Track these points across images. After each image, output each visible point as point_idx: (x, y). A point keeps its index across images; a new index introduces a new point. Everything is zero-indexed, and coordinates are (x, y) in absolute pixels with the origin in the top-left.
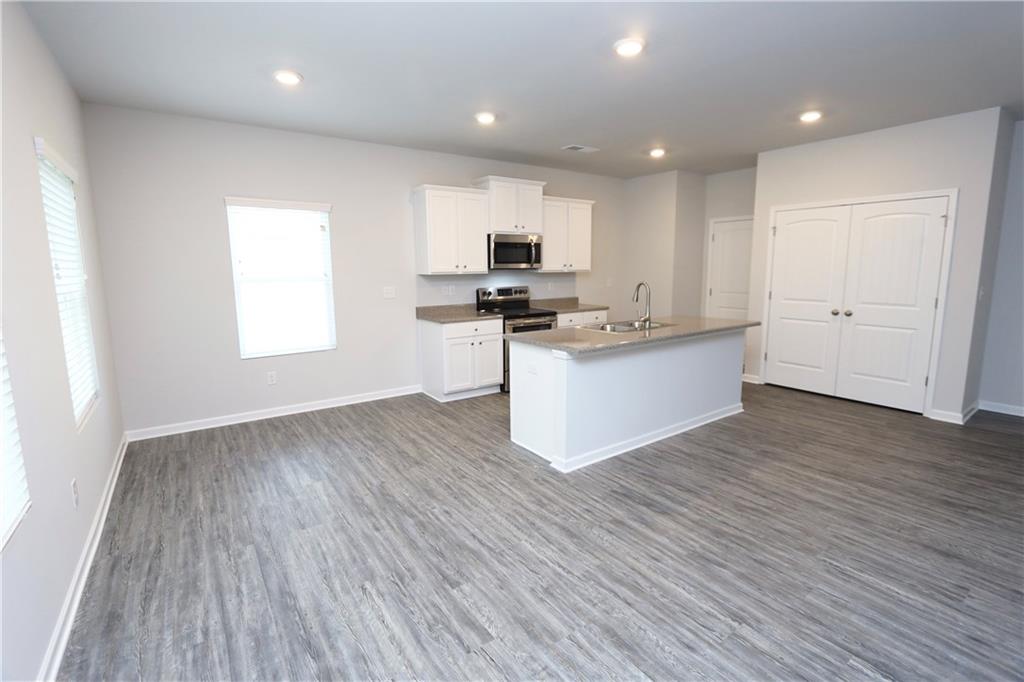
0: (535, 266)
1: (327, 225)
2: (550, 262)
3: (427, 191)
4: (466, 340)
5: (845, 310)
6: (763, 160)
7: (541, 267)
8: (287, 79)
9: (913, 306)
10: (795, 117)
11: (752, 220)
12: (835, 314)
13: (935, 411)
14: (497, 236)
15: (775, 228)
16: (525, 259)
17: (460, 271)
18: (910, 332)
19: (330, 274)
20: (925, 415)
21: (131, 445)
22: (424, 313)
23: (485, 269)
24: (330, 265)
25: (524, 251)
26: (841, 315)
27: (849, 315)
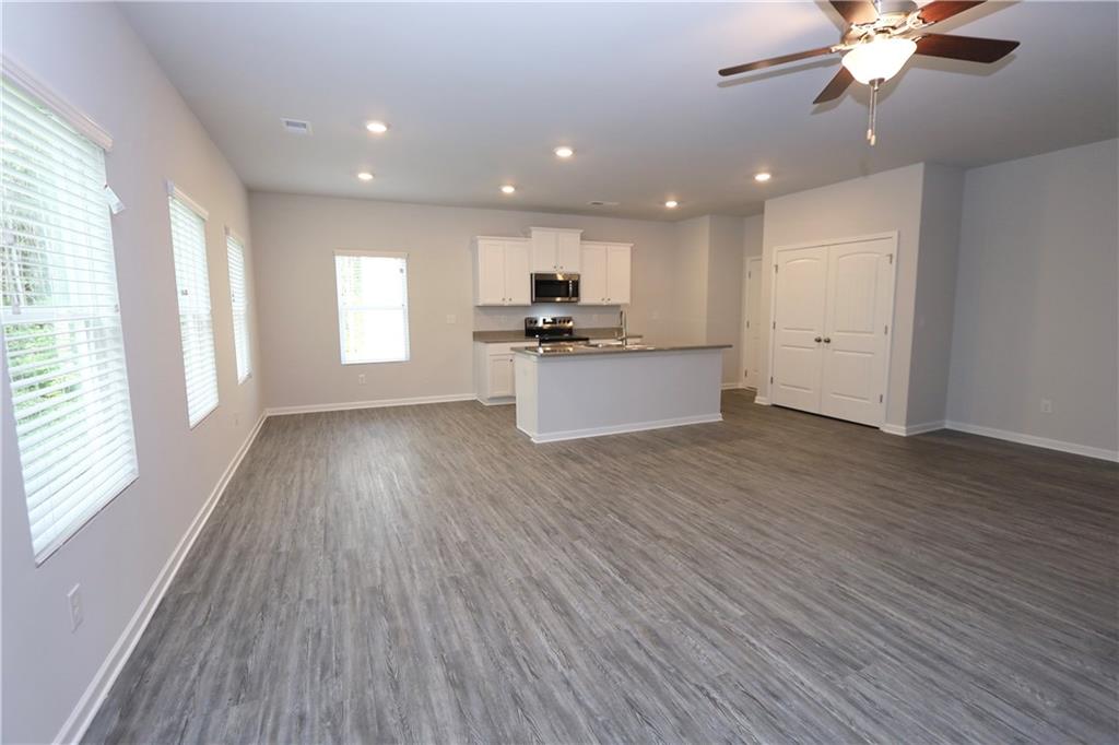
0: (574, 299)
1: (404, 268)
2: (587, 296)
3: (480, 242)
4: (505, 357)
5: (826, 337)
6: (769, 206)
7: (579, 300)
8: (365, 177)
9: (871, 333)
10: (751, 176)
11: (761, 260)
12: (819, 340)
13: (888, 425)
14: (536, 275)
15: (777, 266)
16: (563, 292)
17: (507, 303)
18: (869, 355)
19: (406, 304)
20: (881, 429)
21: (269, 417)
22: (480, 336)
23: (529, 303)
24: (406, 300)
25: (563, 287)
26: (823, 342)
27: (828, 341)
